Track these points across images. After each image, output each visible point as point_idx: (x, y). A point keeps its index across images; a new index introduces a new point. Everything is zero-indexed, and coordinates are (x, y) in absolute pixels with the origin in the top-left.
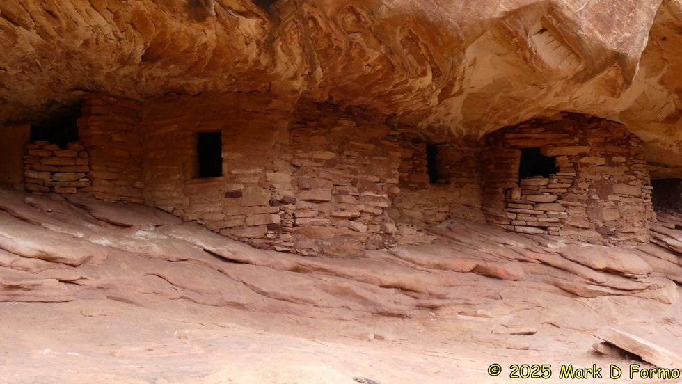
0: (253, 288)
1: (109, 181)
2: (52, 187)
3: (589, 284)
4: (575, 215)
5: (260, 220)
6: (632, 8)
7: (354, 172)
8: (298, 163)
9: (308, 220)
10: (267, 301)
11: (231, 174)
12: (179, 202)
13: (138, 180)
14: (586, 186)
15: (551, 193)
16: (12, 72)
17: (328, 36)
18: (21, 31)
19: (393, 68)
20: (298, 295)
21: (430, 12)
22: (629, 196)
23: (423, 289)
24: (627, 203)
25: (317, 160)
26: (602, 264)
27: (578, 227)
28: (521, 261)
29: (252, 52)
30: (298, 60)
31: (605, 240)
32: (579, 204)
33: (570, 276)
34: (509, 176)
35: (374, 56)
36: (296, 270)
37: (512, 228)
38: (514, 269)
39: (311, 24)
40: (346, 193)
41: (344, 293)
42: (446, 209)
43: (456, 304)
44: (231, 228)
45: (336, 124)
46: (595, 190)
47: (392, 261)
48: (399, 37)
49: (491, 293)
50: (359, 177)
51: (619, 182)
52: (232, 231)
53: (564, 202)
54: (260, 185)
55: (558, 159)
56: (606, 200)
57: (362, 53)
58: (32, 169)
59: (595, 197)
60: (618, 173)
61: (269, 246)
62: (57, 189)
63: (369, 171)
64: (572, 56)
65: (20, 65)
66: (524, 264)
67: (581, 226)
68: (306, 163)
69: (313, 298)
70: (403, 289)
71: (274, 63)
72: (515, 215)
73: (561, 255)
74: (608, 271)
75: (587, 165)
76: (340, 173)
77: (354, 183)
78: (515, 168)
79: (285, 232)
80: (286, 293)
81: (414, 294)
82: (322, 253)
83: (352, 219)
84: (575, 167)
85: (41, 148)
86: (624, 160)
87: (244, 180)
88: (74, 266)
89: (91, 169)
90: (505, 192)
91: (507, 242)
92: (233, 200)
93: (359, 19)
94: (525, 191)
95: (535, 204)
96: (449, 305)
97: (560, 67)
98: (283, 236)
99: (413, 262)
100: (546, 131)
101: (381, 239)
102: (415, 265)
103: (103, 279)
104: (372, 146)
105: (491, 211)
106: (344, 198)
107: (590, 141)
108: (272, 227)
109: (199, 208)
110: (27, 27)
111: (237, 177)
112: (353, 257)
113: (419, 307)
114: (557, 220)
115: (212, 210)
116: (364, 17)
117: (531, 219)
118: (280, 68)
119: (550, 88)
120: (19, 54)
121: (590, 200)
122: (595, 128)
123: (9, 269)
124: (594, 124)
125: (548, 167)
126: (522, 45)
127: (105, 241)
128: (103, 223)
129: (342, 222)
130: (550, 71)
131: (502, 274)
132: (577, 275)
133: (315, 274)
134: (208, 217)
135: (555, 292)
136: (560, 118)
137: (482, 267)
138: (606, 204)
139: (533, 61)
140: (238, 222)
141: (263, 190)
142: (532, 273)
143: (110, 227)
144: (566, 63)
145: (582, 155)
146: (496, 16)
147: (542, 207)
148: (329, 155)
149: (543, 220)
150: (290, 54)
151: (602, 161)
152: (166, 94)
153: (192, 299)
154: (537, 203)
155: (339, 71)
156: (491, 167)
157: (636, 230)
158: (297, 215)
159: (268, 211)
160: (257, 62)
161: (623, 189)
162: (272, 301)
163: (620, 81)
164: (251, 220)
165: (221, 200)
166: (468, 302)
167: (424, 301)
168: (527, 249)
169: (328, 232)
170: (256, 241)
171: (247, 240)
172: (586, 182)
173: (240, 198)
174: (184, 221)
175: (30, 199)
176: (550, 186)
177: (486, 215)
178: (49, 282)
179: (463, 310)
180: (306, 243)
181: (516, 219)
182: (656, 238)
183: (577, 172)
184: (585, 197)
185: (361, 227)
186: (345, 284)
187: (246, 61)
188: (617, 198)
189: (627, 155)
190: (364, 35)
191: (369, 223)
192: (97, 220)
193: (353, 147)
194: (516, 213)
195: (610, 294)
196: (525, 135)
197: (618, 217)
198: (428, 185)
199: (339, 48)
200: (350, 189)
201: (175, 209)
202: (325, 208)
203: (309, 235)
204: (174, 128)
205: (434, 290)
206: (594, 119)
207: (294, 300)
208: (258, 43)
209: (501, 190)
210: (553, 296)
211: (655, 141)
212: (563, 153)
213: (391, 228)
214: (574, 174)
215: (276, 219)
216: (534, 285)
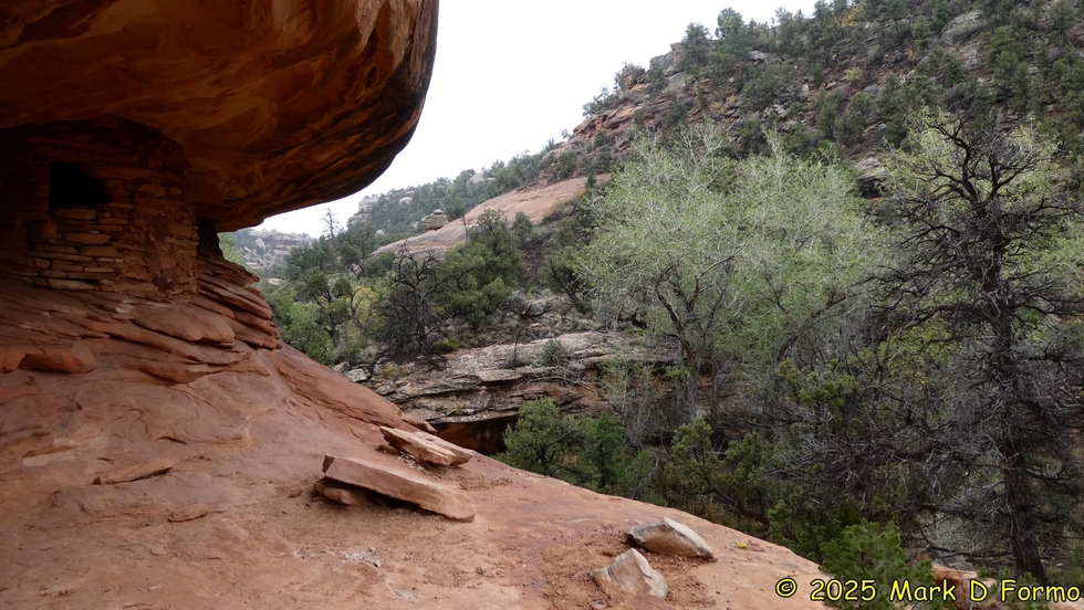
3: (188, 364)
4: (129, 262)
14: (142, 223)
15: (101, 232)
22: (183, 238)
24: (181, 247)
26: (197, 335)
27: (134, 279)
28: (84, 337)
31: (163, 295)
32: (136, 247)
33: (160, 355)
34: (35, 202)
37: (45, 283)
38: (82, 353)
46: (152, 229)
51: (175, 220)
53: (120, 245)
55: (110, 183)
56: (163, 242)
59: (152, 238)
60: (174, 208)
64: (308, 13)
66: (89, 342)
67: (138, 278)
72: (48, 262)
73: (135, 322)
74: (202, 341)
75: (146, 195)
78: (44, 188)
84: (132, 196)
86: (179, 192)
90: (28, 226)
91: (56, 307)
94: (63, 227)
95: (80, 248)
96: (8, 445)
97: (284, 28)
100: (95, 140)
105: (4, 255)
107: (151, 163)
114: (110, 270)
117: (74, 268)
119: (224, 65)
121: (148, 243)
122: (158, 146)
124: (156, 141)
130: (268, 31)
131: (72, 365)
132: (170, 352)
135: (141, 380)
136: (114, 125)
137: (36, 358)
138: (163, 248)
142: (102, 354)
144: (294, 22)
145: (141, 181)
147: (91, 252)
149: (92, 270)
151: (162, 191)
154: (84, 245)
157: (189, 279)
161: (178, 229)
166: (38, 431)
168: (89, 317)
172: (145, 218)
176: (101, 221)
179: (31, 449)
181: (50, 268)
182: (205, 289)
183: (134, 203)
184: (142, 238)
188: (174, 240)
189: (180, 185)
194: (50, 260)
195: (208, 373)
196: (61, 142)
197: (174, 264)
206: (156, 134)
209: (19, 223)
212: (118, 175)
214: (130, 206)
216: (112, 374)
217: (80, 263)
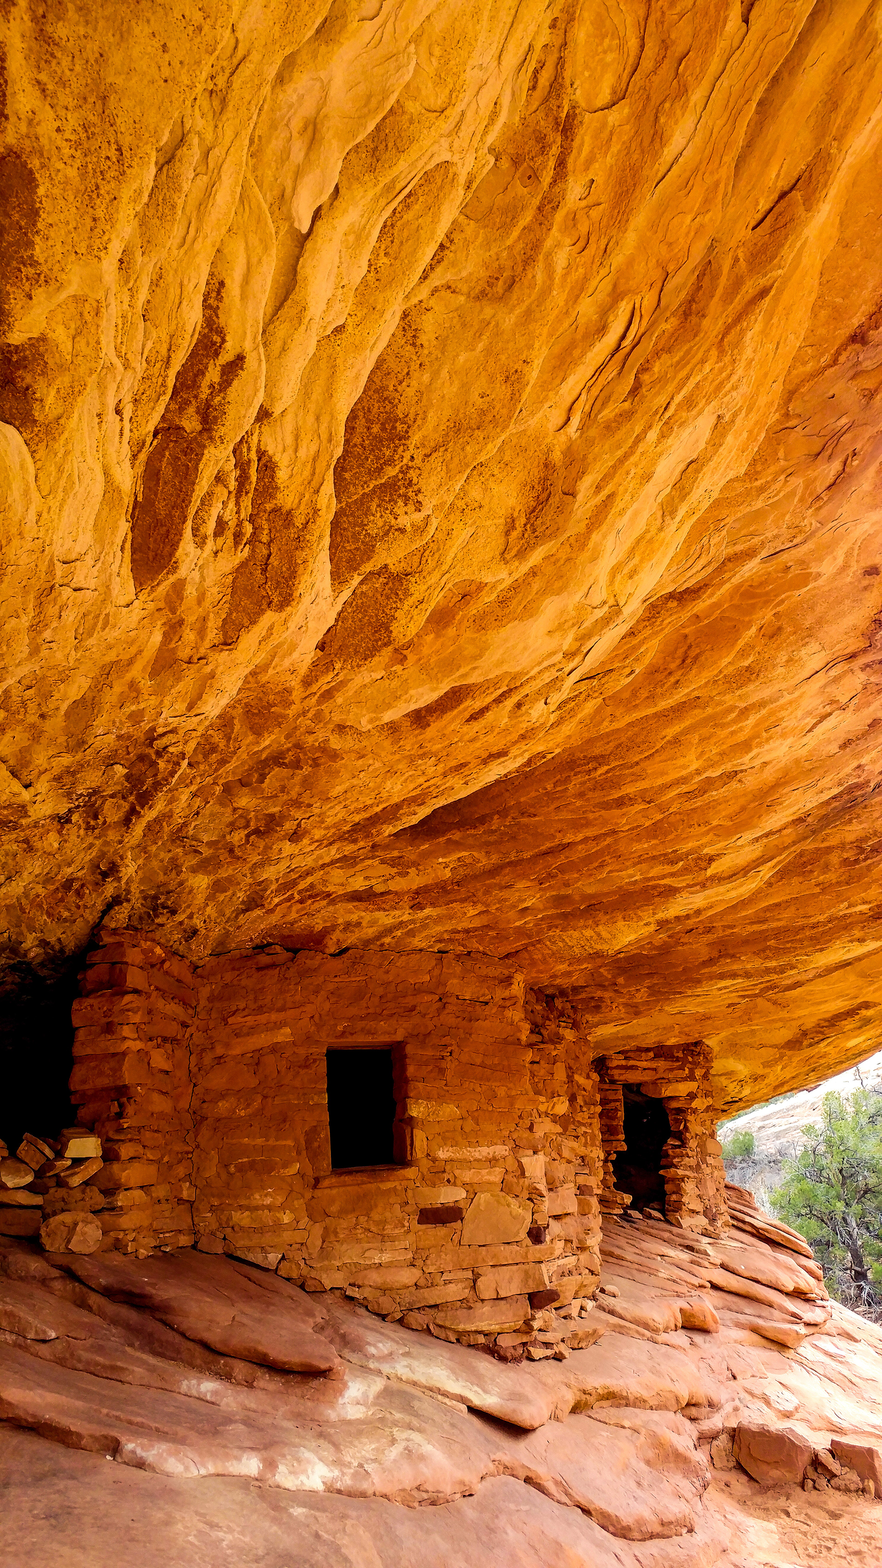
1: (144, 1188)
3: (790, 1322)
5: (511, 1283)
11: (434, 1160)
12: (298, 1237)
25: (558, 1119)
33: (764, 1311)
36: (575, 1408)
44: (435, 1306)
45: (559, 1037)
46: (699, 1149)
52: (440, 1317)
54: (505, 1187)
73: (724, 1266)
87: (467, 1176)
91: (664, 1250)
92: (441, 1231)
109: (349, 1254)
111: (448, 1168)
115: (386, 1258)
127: (318, 1471)
132: (771, 1306)
134: (375, 1278)
137: (686, 1314)
140: (455, 1291)
141: (514, 1202)
145: (692, 1096)
159: (531, 1258)
164: (487, 1286)
165: (409, 1231)
168: (691, 1262)
170: (505, 1343)
171: (481, 1339)
173: (457, 1225)
174: (308, 1292)
195: (808, 1335)
201: (283, 1258)
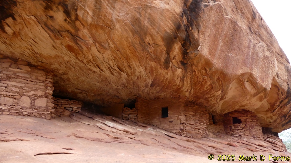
0: (178, 144)
1: (142, 118)
2: (128, 118)
3: (255, 148)
4: (247, 133)
5: (178, 128)
6: (267, 78)
7: (199, 118)
8: (186, 115)
9: (189, 129)
10: (182, 148)
11: (170, 117)
12: (158, 123)
13: (148, 118)
14: (248, 126)
16: (120, 88)
17: (198, 77)
18: (122, 73)
19: (212, 88)
20: (189, 147)
21: (225, 70)
22: (258, 129)
23: (218, 147)
24: (257, 131)
25: (190, 114)
26: (258, 144)
28: (238, 142)
29: (178, 81)
30: (189, 85)
31: (254, 139)
33: (250, 146)
34: (231, 123)
35: (209, 83)
36: (187, 141)
37: (233, 135)
38: (237, 144)
39: (194, 73)
40: (198, 123)
41: (200, 147)
42: (217, 130)
43: (226, 152)
45: (194, 106)
46: (250, 127)
47: (209, 141)
48: (216, 78)
49: (233, 150)
50: (200, 119)
51: (255, 126)
52: (171, 131)
53: (244, 130)
54: (178, 119)
55: (241, 120)
56: (253, 129)
57: (206, 82)
58: (124, 114)
59: (251, 129)
60: (255, 123)
61: (180, 134)
62: (129, 119)
63: (202, 118)
64: (254, 88)
65: (122, 86)
67: (249, 135)
68: (188, 115)
69: (193, 148)
70: (213, 147)
71: (183, 86)
73: (246, 141)
74: (259, 145)
75: (248, 121)
76: (196, 118)
77: (199, 121)
78: (232, 121)
79: (184, 131)
80: (186, 146)
81: (216, 149)
82: (193, 137)
83: (199, 129)
84: (246, 121)
85: (126, 109)
86: (255, 121)
87: (173, 118)
88: (133, 134)
89: (138, 114)
90: (230, 127)
91: (233, 138)
92: (171, 123)
93: (206, 72)
94: (235, 127)
95: (238, 130)
96: (224, 152)
97: (251, 91)
98: (183, 132)
99: (214, 141)
100: (238, 113)
101: (205, 135)
102: (215, 142)
103: (141, 138)
104: (202, 112)
105: (227, 131)
106: (197, 124)
107: (248, 116)
108: (181, 129)
109: (163, 125)
110: (124, 72)
112: (200, 139)
113: (217, 152)
114: (243, 134)
115: (166, 125)
116: (208, 71)
118: (184, 88)
119: (246, 98)
120: (122, 82)
121: (250, 129)
122: (249, 113)
123: (116, 133)
124: (249, 112)
125: (239, 122)
126: (243, 84)
127: (141, 130)
128: (140, 126)
129: (197, 130)
130: (249, 92)
131: (235, 145)
132: (252, 146)
133: (192, 142)
134: (165, 127)
135: (247, 150)
136: (241, 110)
137: (230, 144)
139: (245, 89)
140: (172, 128)
141: (178, 121)
142: (241, 145)
143: (142, 127)
144: (253, 90)
145: (247, 119)
146: (239, 74)
147: (239, 130)
148: (193, 113)
149: (240, 133)
150: (187, 83)
151: (251, 120)
152: (155, 99)
153: (163, 146)
154: (238, 129)
155: (198, 90)
156: (226, 121)
157: (260, 137)
158: (186, 127)
159: (180, 126)
160: (179, 85)
161: (256, 127)
162: (183, 148)
163: (264, 97)
164: (175, 128)
165: (168, 123)
167: (218, 151)
169: (194, 132)
170: (177, 133)
171: (174, 133)
173: (173, 122)
174: (159, 128)
175: (123, 120)
176: (240, 126)
177: (226, 132)
178: (126, 138)
180: (189, 135)
182: (264, 139)
183: (246, 123)
184: (248, 129)
185: (201, 131)
186: (200, 145)
187: (176, 85)
188: (255, 129)
189: (256, 120)
190: (207, 76)
191: (203, 131)
192: (139, 125)
193: (198, 112)
194: (233, 132)
195: (260, 151)
196: (233, 114)
197: (256, 134)
198: (213, 124)
199: (200, 81)
200: (198, 122)
201: (157, 125)
202: (193, 126)
203: (189, 132)
204: (157, 106)
205: (221, 148)
206: (248, 111)
207: (188, 148)
208: (180, 77)
209: (229, 126)
210: (247, 151)
211: (262, 117)
212: (243, 118)
213: (207, 132)
215: (182, 128)
216: (242, 148)
217: (238, 132)
